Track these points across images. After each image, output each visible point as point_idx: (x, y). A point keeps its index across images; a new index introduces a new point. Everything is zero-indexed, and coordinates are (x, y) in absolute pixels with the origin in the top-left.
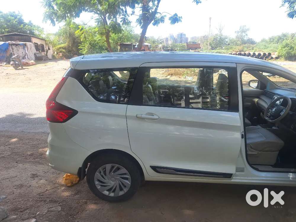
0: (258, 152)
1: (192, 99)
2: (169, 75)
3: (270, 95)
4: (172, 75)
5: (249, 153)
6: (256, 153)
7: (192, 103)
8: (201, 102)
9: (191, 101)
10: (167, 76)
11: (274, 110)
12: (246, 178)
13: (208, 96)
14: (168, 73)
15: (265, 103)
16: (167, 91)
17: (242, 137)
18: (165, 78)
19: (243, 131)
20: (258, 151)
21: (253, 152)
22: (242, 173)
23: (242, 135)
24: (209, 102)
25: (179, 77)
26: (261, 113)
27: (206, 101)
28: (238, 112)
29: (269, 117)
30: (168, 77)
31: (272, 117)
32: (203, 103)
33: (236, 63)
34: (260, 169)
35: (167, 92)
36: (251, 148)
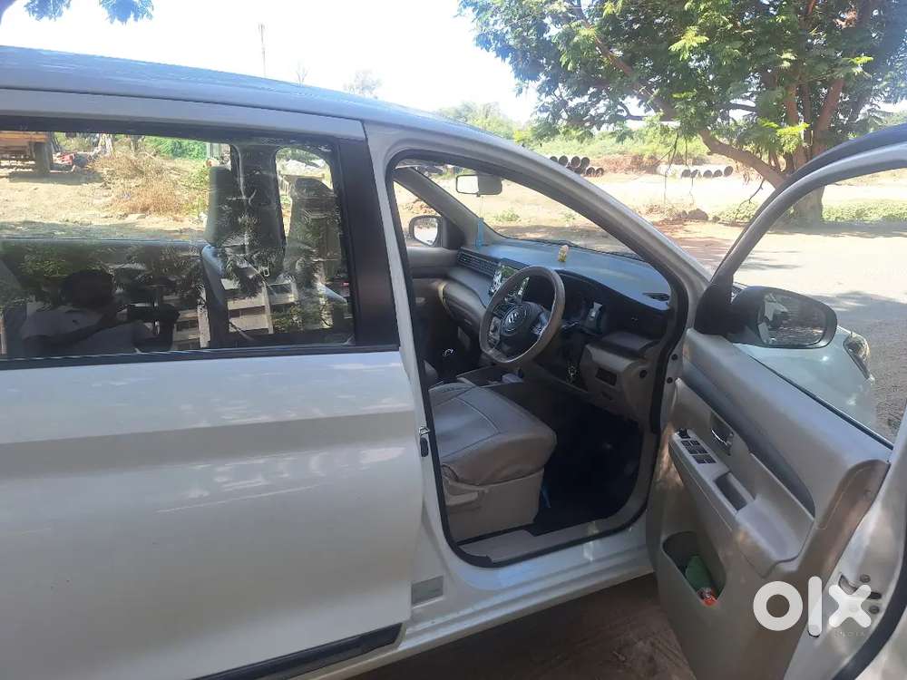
0: (481, 489)
1: (233, 294)
2: (134, 210)
3: (485, 268)
4: (145, 210)
5: (452, 501)
6: (474, 496)
7: (236, 313)
8: (268, 308)
9: (232, 305)
10: (126, 215)
11: (510, 319)
12: (455, 615)
13: (287, 282)
14: (129, 203)
15: (470, 297)
16: (139, 267)
17: (424, 454)
18: (121, 222)
19: (425, 425)
20: (481, 485)
21: (463, 492)
22: (437, 600)
23: (423, 442)
24: (293, 304)
25: (175, 219)
26: (459, 329)
27: (283, 302)
28: (398, 350)
29: (498, 346)
30: (132, 218)
31: (506, 348)
32: (276, 309)
33: (362, 121)
34: (494, 559)
35: (139, 272)
36: (457, 479)
